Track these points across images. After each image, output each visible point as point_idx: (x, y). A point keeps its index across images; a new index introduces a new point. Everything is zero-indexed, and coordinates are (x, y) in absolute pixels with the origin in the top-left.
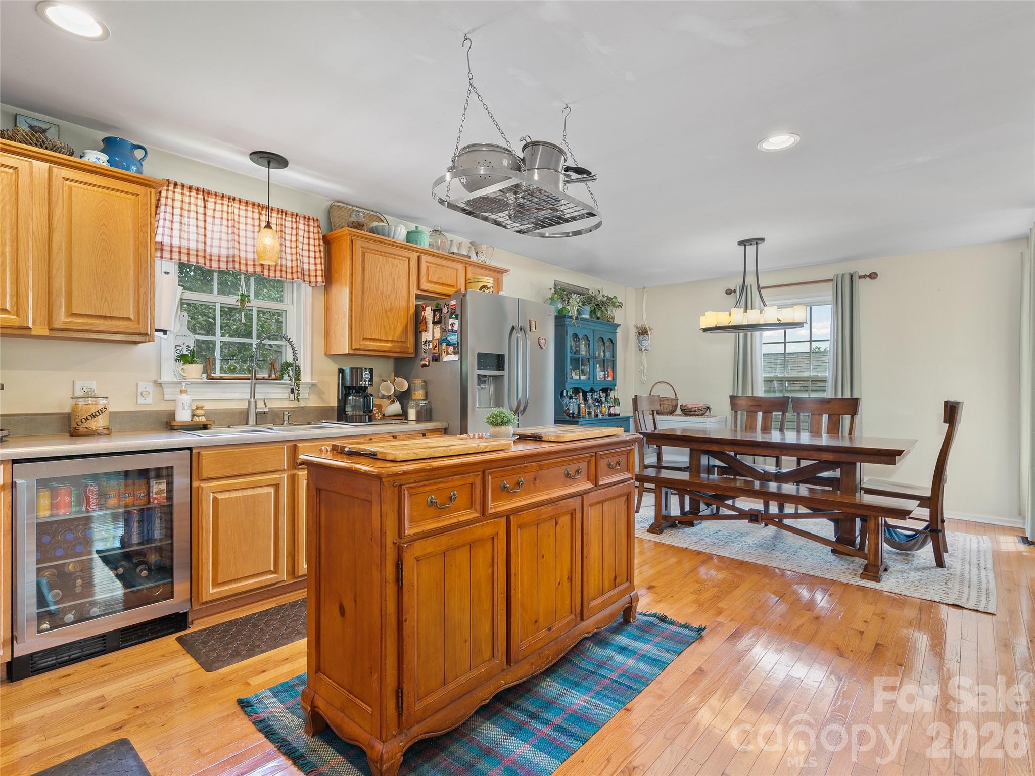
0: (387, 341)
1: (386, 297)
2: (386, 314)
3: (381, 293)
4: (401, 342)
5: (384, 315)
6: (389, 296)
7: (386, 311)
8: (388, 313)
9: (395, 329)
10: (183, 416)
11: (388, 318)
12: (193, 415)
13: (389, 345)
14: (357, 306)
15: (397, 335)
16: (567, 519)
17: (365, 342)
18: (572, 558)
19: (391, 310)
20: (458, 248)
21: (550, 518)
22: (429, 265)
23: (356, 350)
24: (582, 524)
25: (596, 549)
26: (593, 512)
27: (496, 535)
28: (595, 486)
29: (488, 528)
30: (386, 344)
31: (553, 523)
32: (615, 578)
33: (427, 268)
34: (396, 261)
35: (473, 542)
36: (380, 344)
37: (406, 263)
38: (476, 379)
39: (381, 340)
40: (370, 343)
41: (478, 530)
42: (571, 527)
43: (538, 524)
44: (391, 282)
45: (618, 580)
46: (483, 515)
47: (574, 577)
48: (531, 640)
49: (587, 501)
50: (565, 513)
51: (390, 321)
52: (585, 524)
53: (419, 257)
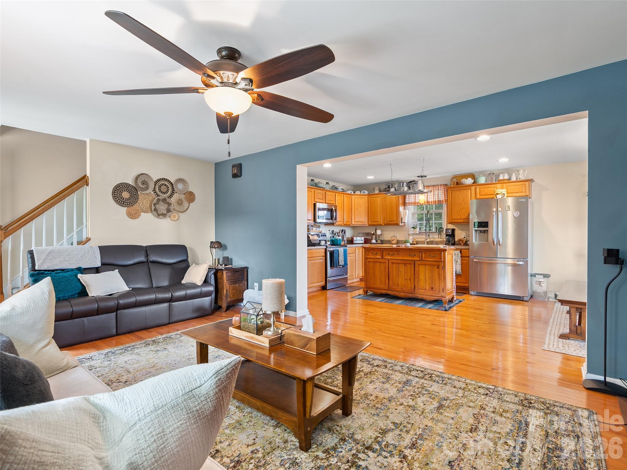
0: (461, 219)
1: (460, 205)
3: (458, 204)
4: (467, 219)
5: (460, 211)
6: (462, 204)
7: (460, 209)
9: (465, 215)
11: (462, 212)
12: (413, 242)
13: (463, 220)
14: (449, 209)
15: (465, 217)
16: (409, 265)
17: (453, 220)
18: (411, 275)
19: (462, 209)
20: (503, 176)
21: (403, 263)
22: (481, 189)
23: (450, 223)
24: (414, 268)
25: (422, 277)
26: (420, 267)
27: (385, 262)
28: (421, 260)
29: (383, 261)
30: (461, 220)
31: (404, 265)
32: (432, 288)
33: (480, 190)
34: (465, 192)
35: (380, 262)
36: (458, 220)
37: (470, 191)
38: (474, 231)
39: (459, 219)
40: (454, 220)
41: (381, 260)
42: (411, 268)
43: (398, 264)
44: (463, 199)
45: (433, 289)
46: (382, 258)
47: (412, 280)
48: (396, 288)
49: (417, 263)
50: (408, 264)
51: (463, 212)
52: (416, 268)
53: (476, 187)
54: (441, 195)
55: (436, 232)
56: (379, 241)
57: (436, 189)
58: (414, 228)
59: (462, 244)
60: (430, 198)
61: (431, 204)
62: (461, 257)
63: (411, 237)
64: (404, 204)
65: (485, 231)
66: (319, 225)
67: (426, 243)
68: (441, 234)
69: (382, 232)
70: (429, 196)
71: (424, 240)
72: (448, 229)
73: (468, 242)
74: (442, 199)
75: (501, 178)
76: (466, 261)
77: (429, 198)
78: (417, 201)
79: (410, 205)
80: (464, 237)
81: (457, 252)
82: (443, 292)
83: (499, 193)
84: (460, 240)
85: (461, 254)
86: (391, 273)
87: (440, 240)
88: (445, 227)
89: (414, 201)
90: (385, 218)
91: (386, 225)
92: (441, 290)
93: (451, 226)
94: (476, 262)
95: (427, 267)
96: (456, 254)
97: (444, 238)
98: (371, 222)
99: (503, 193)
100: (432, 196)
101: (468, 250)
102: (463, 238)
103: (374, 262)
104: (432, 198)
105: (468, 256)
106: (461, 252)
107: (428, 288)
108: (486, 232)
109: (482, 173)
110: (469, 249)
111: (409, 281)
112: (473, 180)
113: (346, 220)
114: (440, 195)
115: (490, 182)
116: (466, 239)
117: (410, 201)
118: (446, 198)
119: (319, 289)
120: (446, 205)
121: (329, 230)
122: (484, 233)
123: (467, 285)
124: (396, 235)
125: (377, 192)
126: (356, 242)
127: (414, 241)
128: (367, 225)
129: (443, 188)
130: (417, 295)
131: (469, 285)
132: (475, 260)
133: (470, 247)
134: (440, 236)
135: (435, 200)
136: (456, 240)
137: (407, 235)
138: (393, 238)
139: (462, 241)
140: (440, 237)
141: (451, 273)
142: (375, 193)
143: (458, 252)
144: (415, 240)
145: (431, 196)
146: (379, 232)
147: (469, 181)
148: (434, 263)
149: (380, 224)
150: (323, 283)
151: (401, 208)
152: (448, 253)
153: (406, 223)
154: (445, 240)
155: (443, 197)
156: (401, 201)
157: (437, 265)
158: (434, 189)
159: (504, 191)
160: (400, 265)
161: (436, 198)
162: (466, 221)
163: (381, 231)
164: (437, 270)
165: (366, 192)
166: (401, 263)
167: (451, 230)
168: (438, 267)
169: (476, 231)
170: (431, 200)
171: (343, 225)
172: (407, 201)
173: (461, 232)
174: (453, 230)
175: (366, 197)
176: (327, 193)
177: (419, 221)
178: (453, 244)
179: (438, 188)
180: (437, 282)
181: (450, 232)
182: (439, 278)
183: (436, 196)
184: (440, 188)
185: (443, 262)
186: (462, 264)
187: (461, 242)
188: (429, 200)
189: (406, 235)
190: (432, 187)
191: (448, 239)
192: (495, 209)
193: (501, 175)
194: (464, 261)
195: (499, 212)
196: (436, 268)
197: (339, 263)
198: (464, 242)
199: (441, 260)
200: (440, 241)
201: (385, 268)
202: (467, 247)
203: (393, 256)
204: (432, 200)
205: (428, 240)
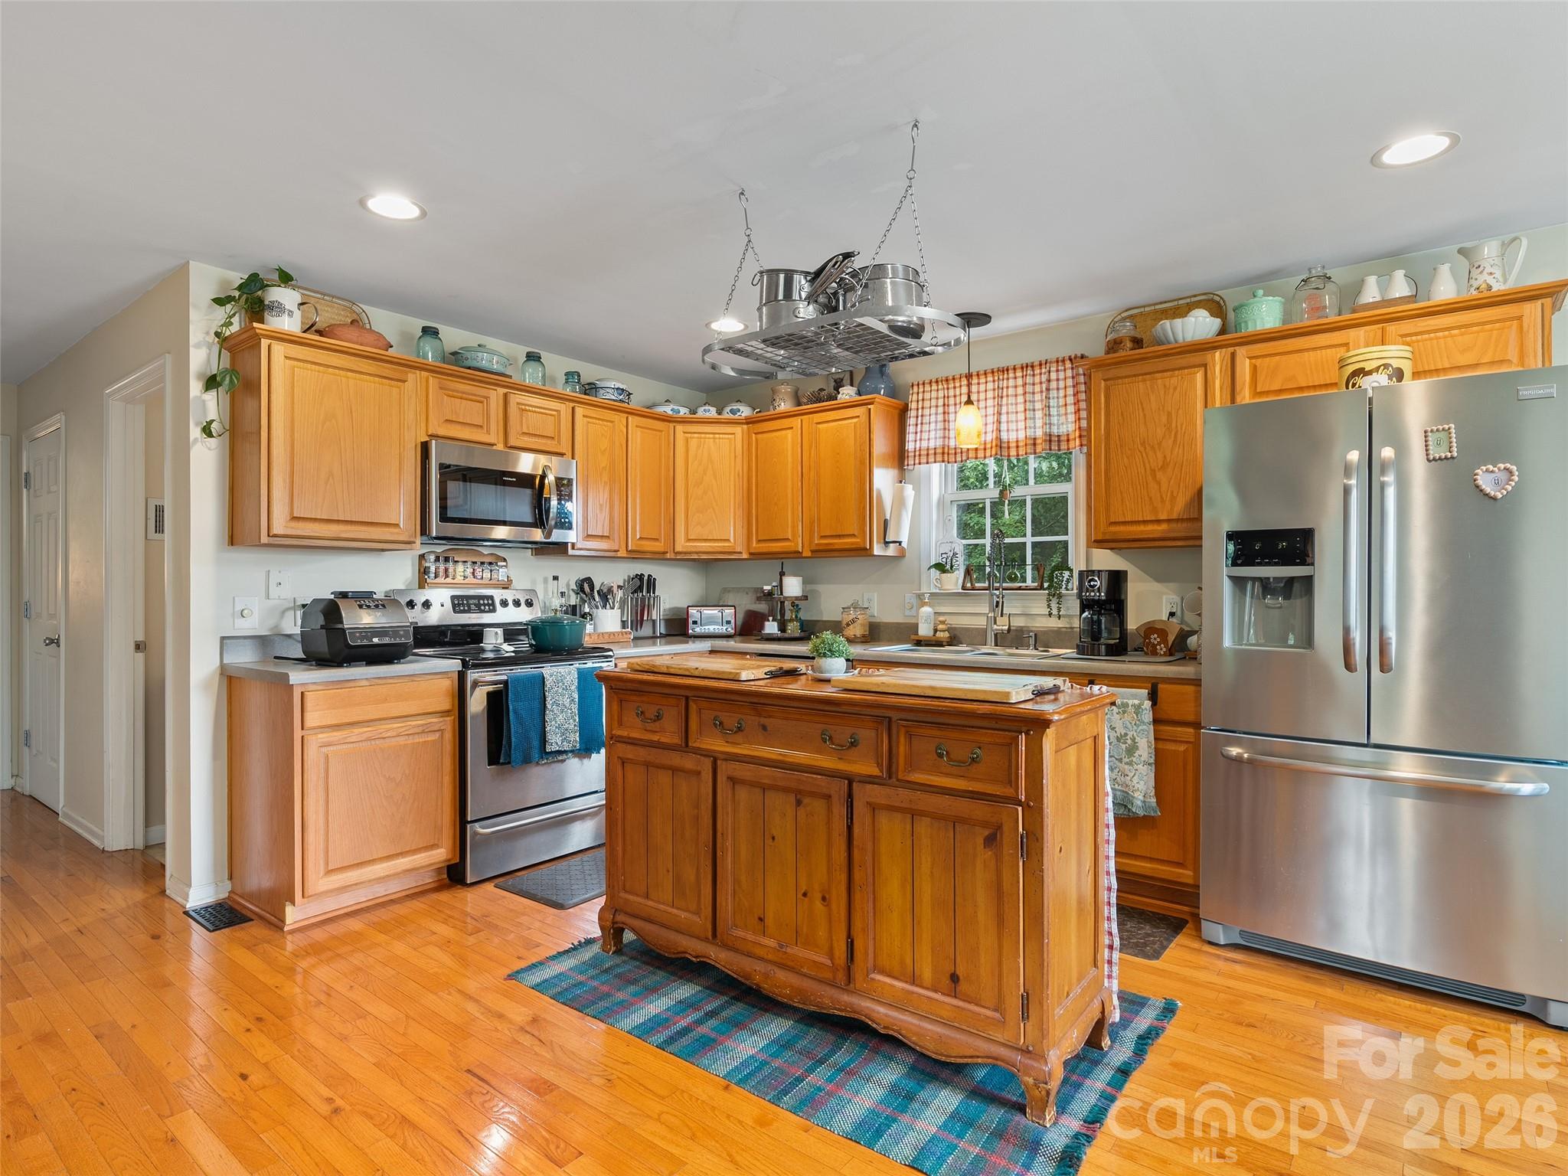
0: (1158, 522)
1: (1153, 448)
2: (1154, 477)
3: (1143, 444)
4: (1189, 520)
5: (1150, 478)
6: (1160, 444)
7: (1153, 471)
8: (1159, 475)
9: (1173, 498)
10: (925, 631)
11: (1159, 483)
12: (936, 631)
13: (1164, 526)
14: (1098, 473)
15: (1179, 508)
16: (819, 805)
17: (1113, 529)
18: (829, 872)
19: (1164, 467)
20: (1383, 288)
21: (786, 790)
22: (1258, 362)
23: (1100, 543)
24: (850, 828)
25: (893, 891)
26: (884, 821)
27: (699, 773)
28: (890, 775)
29: (688, 762)
30: (1156, 527)
31: (792, 798)
32: (954, 978)
33: (1254, 370)
34: (1174, 381)
35: (675, 770)
36: (1142, 528)
37: (1199, 377)
38: (1227, 585)
39: (1145, 522)
40: (1122, 528)
41: (676, 759)
42: (829, 822)
43: (764, 789)
44: (1164, 419)
45: (963, 986)
46: (685, 747)
47: (834, 906)
48: (750, 937)
49: (864, 794)
50: (813, 795)
51: (1164, 487)
52: (856, 830)
53: (1233, 355)
54: (1062, 410)
55: (1041, 587)
56: (793, 629)
57: (1037, 379)
58: (940, 567)
59: (1162, 649)
60: (1013, 426)
61: (1013, 452)
62: (1156, 721)
63: (926, 610)
64: (900, 458)
65: (1291, 581)
66: (501, 553)
67: (991, 638)
68: (1060, 596)
69: (809, 587)
70: (1004, 418)
71: (981, 622)
72: (1093, 571)
73: (1192, 641)
74: (1063, 430)
75: (1371, 293)
76: (1182, 748)
77: (1004, 427)
78: (952, 444)
79: (924, 460)
80: (1172, 614)
81: (1134, 697)
82: (1025, 1016)
83: (1368, 366)
84: (1150, 629)
85: (1154, 703)
86: (729, 843)
87: (1054, 623)
88: (1077, 561)
89: (939, 443)
90: (812, 523)
91: (822, 553)
92: (1013, 1004)
93: (1106, 560)
94: (1238, 759)
95: (923, 826)
96: (1131, 709)
97: (1071, 616)
98: (759, 541)
99: (1396, 364)
100: (1021, 416)
101: (1190, 689)
102: (1165, 617)
103: (647, 765)
104: (1021, 425)
105: (1191, 718)
106: (1153, 696)
107: (927, 974)
108: (1297, 587)
109: (1263, 281)
110: (1196, 682)
111: (818, 904)
112: (1218, 321)
113: (636, 531)
114: (1053, 411)
115: (1307, 321)
116: (1182, 622)
117: (924, 444)
118: (1084, 423)
119: (428, 879)
120: (1082, 459)
121: (556, 578)
122: (1287, 597)
123: (1186, 875)
124: (869, 600)
125: (784, 406)
126: (698, 630)
127: (941, 627)
128: (745, 556)
129: (1069, 373)
130: (866, 1004)
131: (1197, 876)
132: (1234, 751)
133: (1205, 670)
134: (1054, 605)
135: (1030, 433)
136: (1132, 624)
137: (914, 601)
138: (852, 615)
139: (1163, 633)
140: (1055, 612)
141: (1088, 863)
142: (776, 411)
143: (1138, 697)
144: (943, 622)
145: (1012, 417)
146: (793, 586)
147: (1200, 325)
148: (963, 807)
149: (793, 549)
150: (441, 854)
151: (883, 479)
152: (1058, 738)
153: (904, 545)
154: (1076, 623)
155: (1071, 418)
156: (881, 444)
157: (985, 824)
158: (1029, 380)
159: (1396, 354)
160: (771, 795)
161: (1039, 423)
162: (1180, 529)
163: (804, 583)
164: (985, 855)
165: (745, 411)
166: (774, 788)
167: (1105, 576)
168: (991, 840)
169: (1239, 582)
170: (1013, 436)
171: (622, 553)
172: (910, 446)
173: (1156, 586)
174: (1117, 579)
175: (738, 430)
176: (517, 398)
177: (964, 538)
178: (1118, 650)
179: (1044, 378)
180: (987, 940)
181: (1100, 589)
182: (1000, 920)
183: (1039, 414)
184: (1053, 376)
185: (1026, 807)
186: (1161, 761)
187: (1155, 638)
188: (1004, 436)
189: (910, 598)
190: (1019, 374)
191: (1091, 622)
192: (1354, 456)
193: (1372, 281)
194: (1172, 747)
195: (1383, 472)
196: (980, 841)
197: (544, 741)
198: (1171, 638)
199: (1009, 791)
200: (1058, 632)
201: (697, 806)
202: (1187, 670)
203: (738, 738)
204: (1021, 435)
205: (1002, 625)
